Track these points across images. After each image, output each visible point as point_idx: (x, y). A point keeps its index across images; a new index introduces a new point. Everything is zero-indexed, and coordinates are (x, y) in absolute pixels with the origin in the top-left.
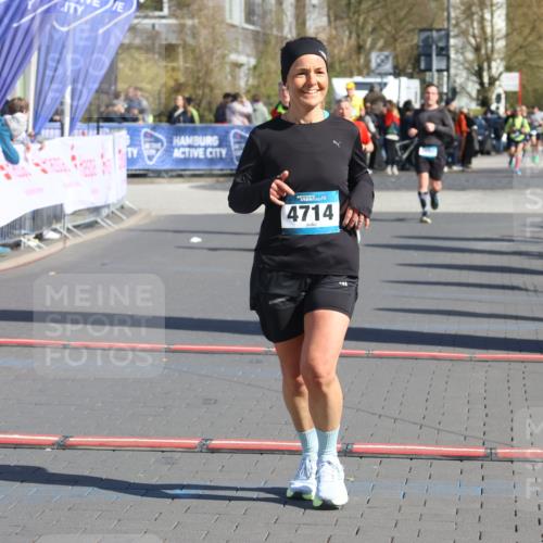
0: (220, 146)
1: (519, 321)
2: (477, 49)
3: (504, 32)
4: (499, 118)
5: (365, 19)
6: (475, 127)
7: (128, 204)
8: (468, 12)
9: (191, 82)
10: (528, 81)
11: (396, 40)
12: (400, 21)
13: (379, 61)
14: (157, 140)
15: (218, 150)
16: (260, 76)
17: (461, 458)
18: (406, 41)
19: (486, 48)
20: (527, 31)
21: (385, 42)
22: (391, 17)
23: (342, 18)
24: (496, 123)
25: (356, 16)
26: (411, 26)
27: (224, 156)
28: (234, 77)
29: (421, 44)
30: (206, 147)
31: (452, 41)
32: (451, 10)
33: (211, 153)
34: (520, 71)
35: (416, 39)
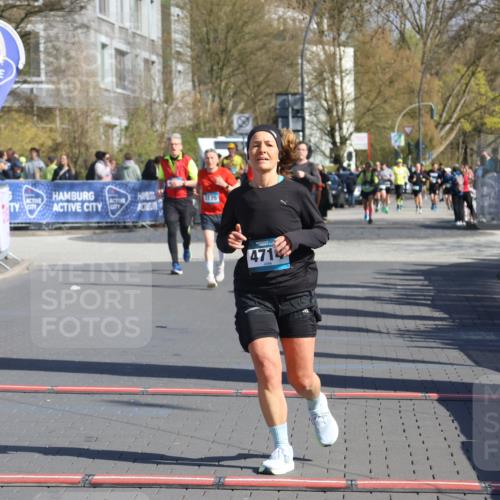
0: (96, 200)
1: (374, 361)
2: (329, 112)
3: (352, 96)
4: (351, 174)
5: (227, 84)
6: (330, 183)
7: (11, 255)
8: (320, 78)
9: (68, 142)
10: (376, 140)
11: (255, 103)
12: (259, 86)
13: (240, 122)
14: (38, 196)
15: (94, 204)
16: (132, 136)
17: (324, 490)
18: (264, 104)
19: (337, 111)
20: (373, 95)
21: (246, 105)
22: (250, 82)
23: (205, 84)
24: (348, 178)
25: (219, 81)
26: (268, 91)
27: (100, 209)
28: (108, 138)
29: (278, 107)
30: (83, 202)
31: (306, 104)
32: (305, 76)
33: (88, 207)
34: (368, 131)
35: (273, 102)
